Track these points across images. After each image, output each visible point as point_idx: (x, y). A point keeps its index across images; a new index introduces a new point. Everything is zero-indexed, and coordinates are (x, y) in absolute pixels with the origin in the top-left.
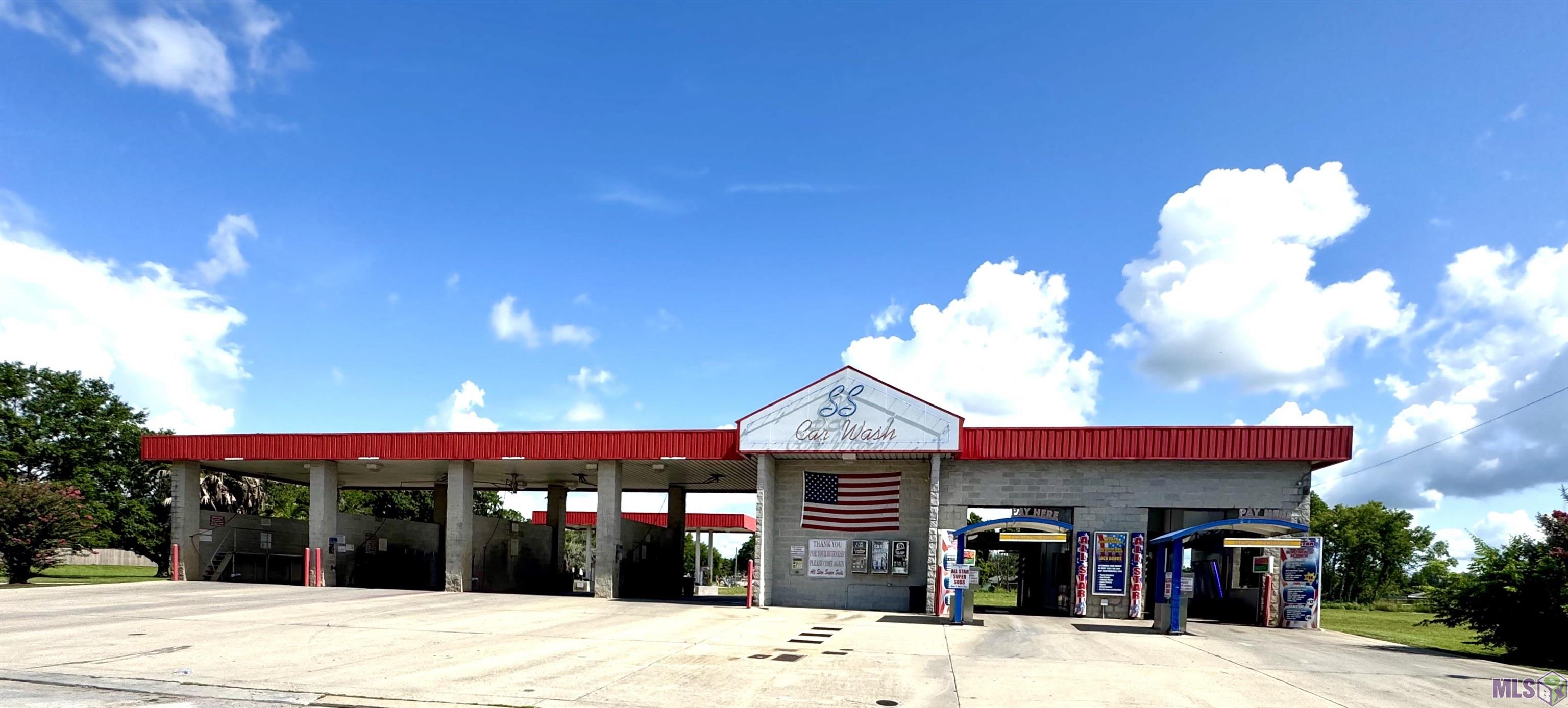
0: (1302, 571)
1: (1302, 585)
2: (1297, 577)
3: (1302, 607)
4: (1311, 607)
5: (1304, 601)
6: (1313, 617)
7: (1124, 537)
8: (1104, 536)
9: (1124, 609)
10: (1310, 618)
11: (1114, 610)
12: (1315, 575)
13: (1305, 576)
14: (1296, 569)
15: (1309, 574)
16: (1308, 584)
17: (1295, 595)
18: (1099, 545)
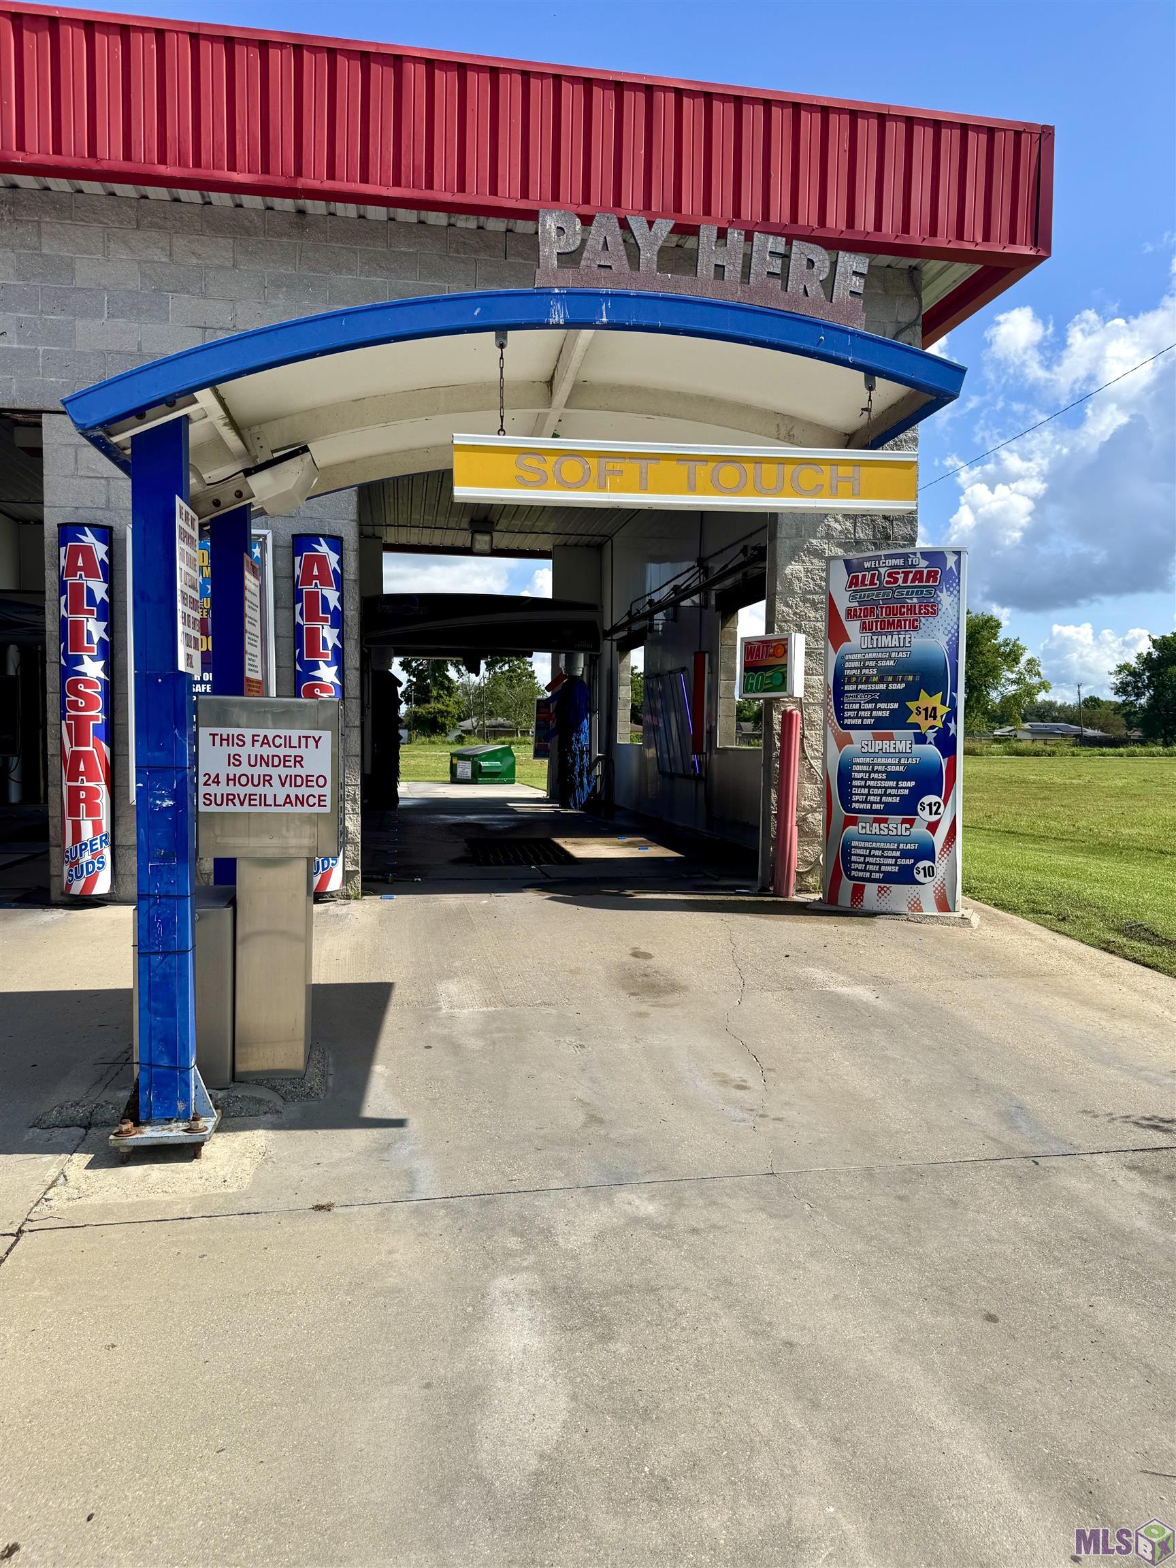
0: (902, 686)
1: (902, 741)
2: (885, 709)
3: (903, 829)
4: (933, 827)
5: (907, 808)
6: (941, 867)
10: (930, 872)
12: (943, 703)
13: (912, 705)
14: (881, 681)
15: (926, 700)
16: (921, 739)
17: (880, 783)
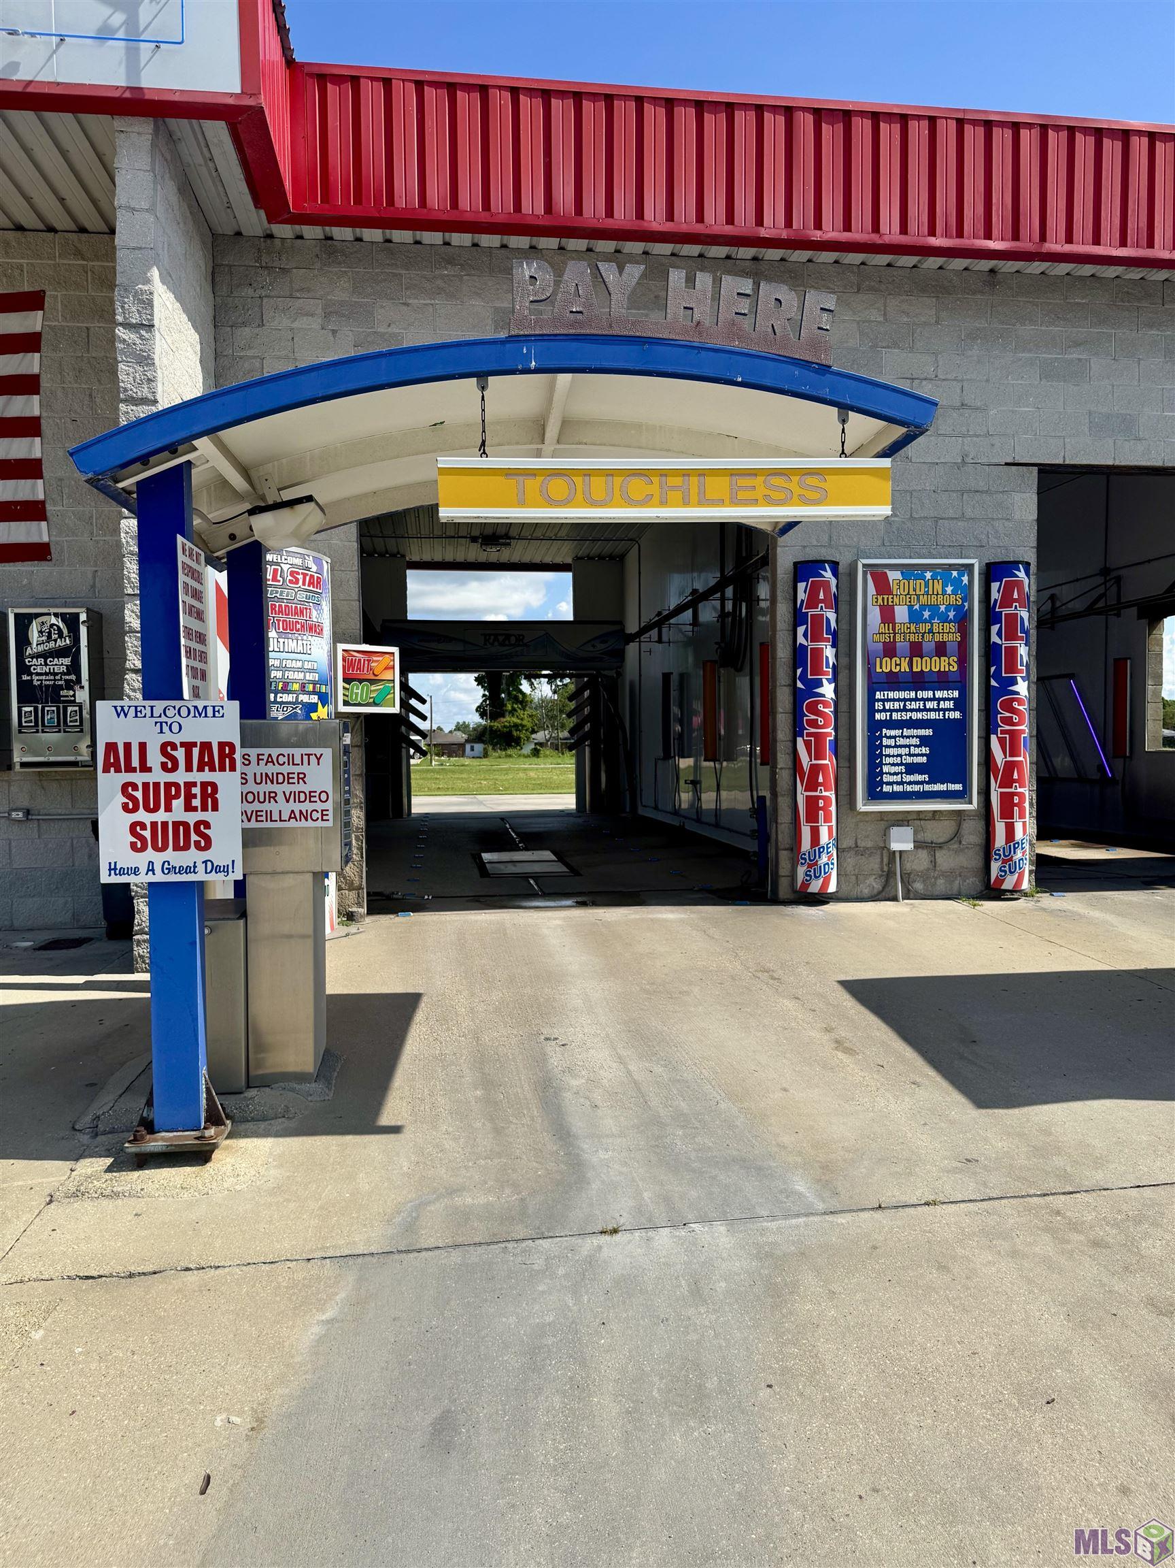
7: (965, 579)
8: (894, 576)
9: (970, 859)
11: (934, 862)
18: (875, 614)
